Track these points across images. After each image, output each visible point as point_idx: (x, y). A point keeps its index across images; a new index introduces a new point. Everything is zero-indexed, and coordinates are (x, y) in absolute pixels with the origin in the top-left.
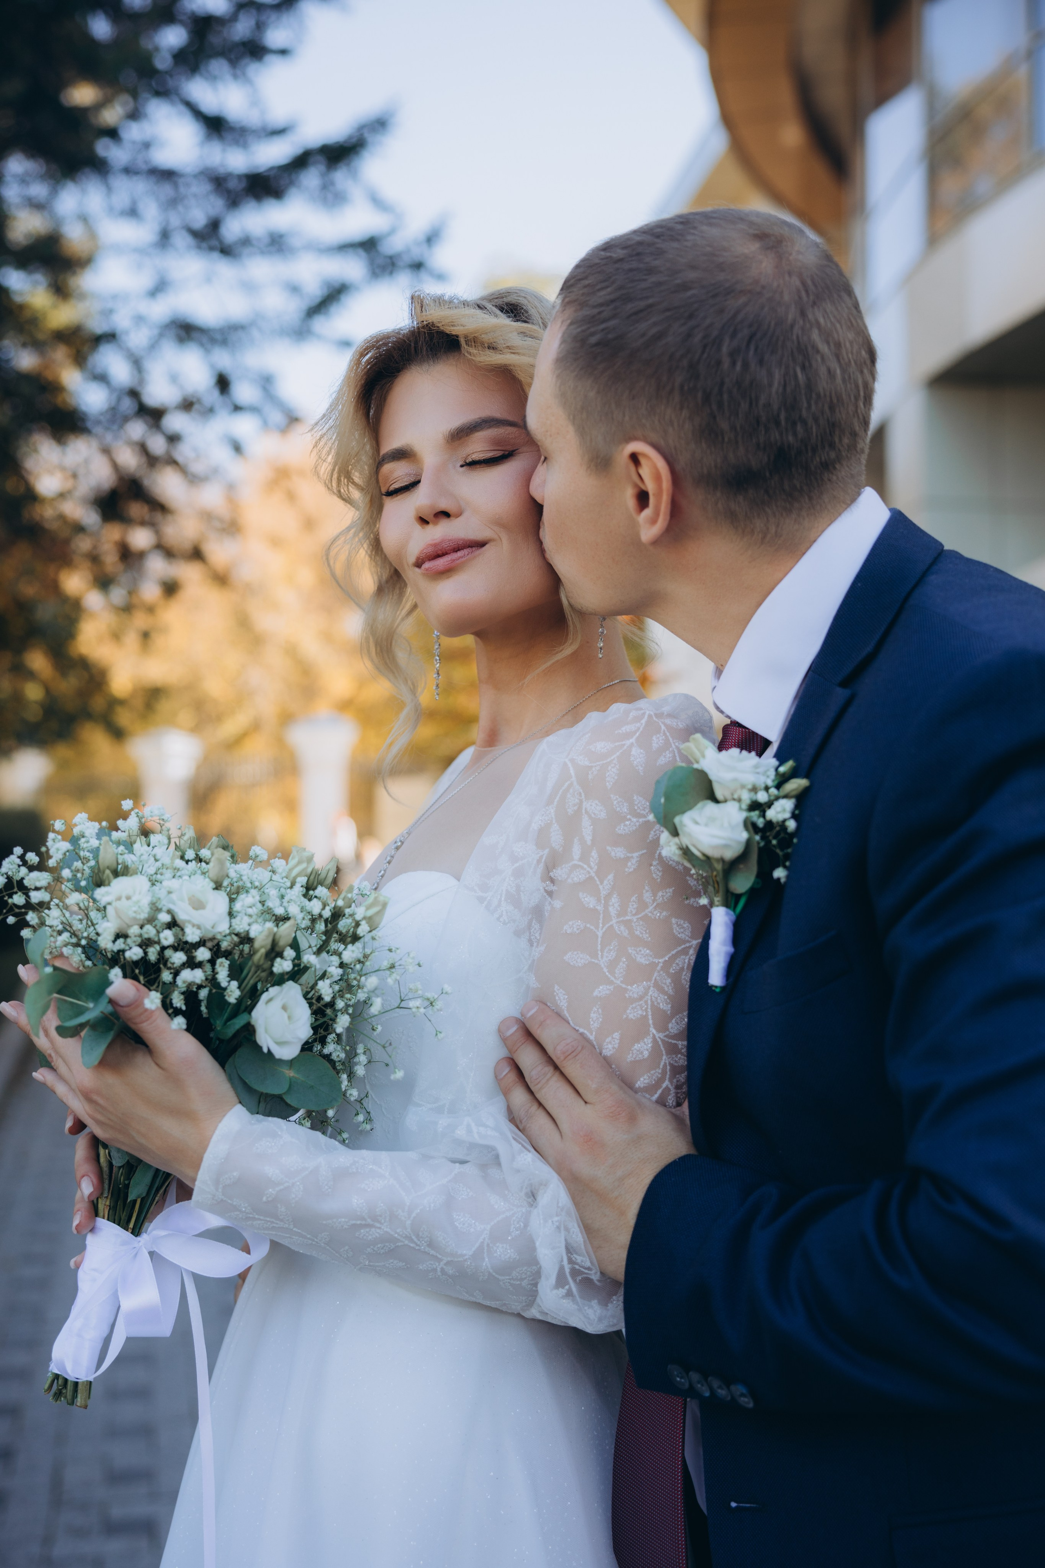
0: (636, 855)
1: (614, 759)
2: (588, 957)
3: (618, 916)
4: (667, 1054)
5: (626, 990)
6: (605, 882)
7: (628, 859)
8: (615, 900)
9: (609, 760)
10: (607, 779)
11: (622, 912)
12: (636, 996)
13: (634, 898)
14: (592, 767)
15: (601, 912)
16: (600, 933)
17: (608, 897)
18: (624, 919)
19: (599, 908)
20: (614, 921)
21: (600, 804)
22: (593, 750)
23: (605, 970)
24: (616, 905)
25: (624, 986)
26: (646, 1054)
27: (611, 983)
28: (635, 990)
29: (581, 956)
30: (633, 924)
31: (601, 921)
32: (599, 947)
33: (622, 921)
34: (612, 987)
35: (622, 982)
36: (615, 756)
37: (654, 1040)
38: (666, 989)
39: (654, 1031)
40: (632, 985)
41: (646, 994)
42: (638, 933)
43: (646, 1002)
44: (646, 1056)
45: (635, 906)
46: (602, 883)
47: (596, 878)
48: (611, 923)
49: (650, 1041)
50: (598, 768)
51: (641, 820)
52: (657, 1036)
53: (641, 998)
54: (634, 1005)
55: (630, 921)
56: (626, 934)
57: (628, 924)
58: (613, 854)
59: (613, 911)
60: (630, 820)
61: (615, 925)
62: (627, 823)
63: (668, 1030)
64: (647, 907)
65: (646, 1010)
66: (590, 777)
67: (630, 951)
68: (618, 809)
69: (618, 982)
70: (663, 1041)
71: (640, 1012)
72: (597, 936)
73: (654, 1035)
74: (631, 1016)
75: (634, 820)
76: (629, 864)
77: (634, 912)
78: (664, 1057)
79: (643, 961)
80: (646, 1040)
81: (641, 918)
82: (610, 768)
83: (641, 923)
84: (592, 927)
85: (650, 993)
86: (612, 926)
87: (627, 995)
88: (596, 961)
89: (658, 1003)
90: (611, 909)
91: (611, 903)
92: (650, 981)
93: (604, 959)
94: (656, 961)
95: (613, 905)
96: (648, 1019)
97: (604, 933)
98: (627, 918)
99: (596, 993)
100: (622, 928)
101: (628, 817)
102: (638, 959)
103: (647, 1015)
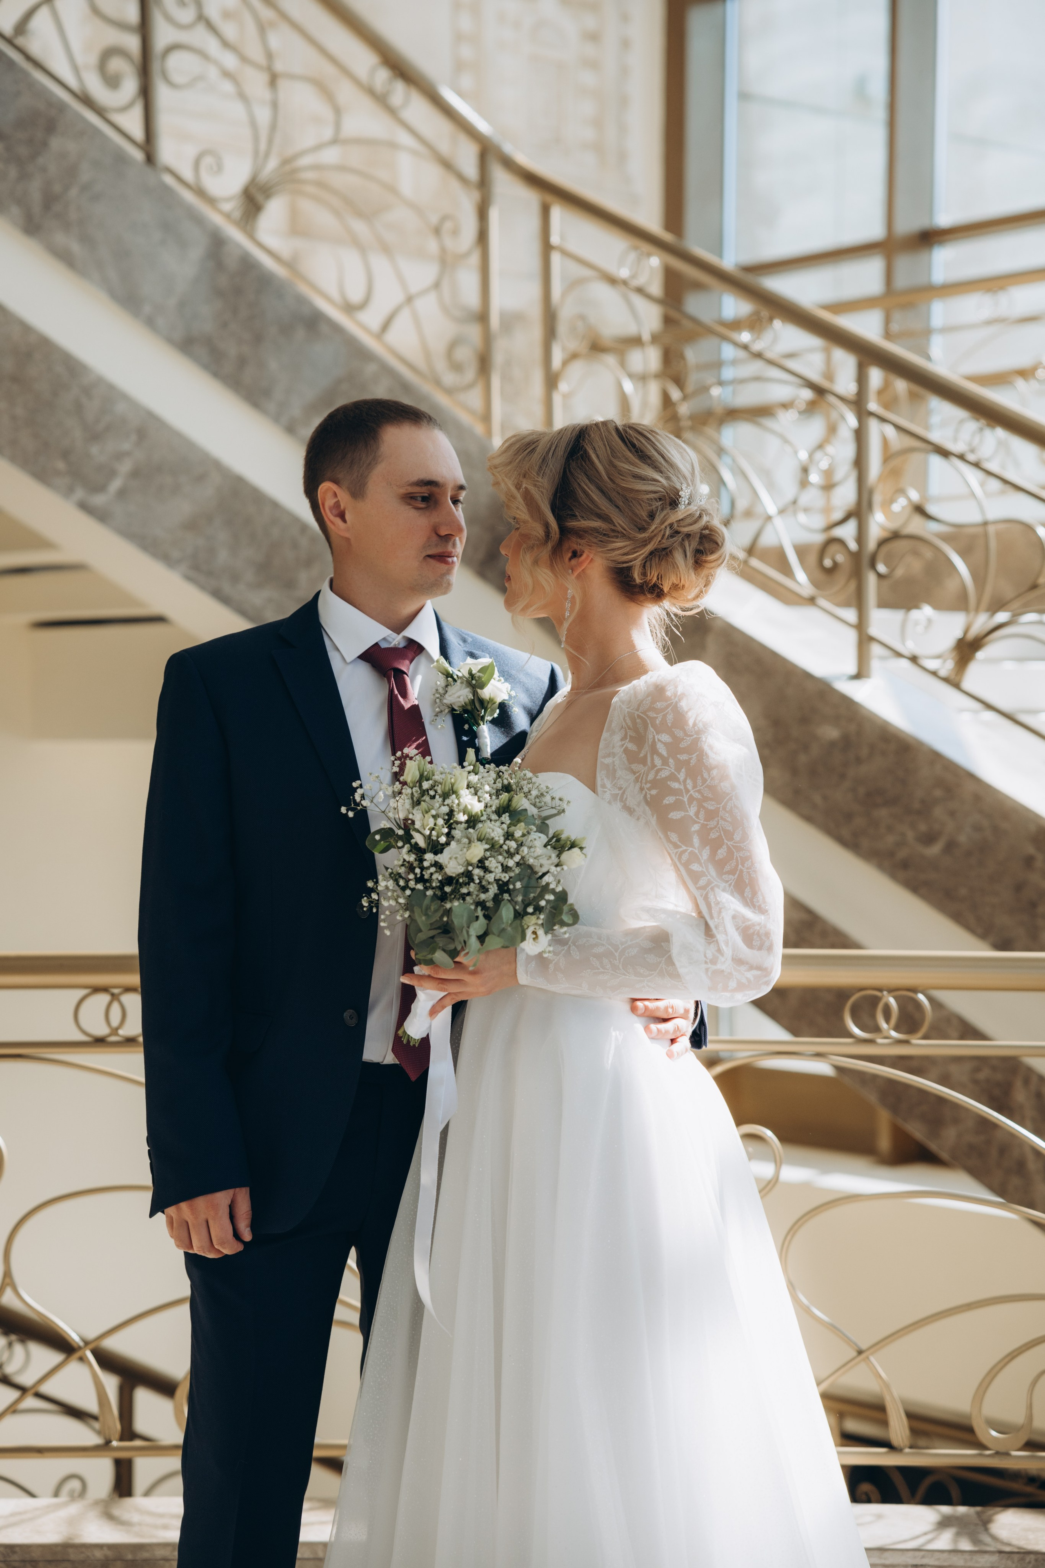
0: (693, 756)
1: (669, 711)
2: (683, 812)
3: (693, 789)
4: (737, 852)
5: (707, 825)
6: (681, 774)
7: (690, 759)
8: (689, 781)
9: (666, 711)
10: (668, 721)
11: (695, 786)
12: (712, 826)
13: (699, 778)
14: (657, 717)
15: (683, 789)
16: (686, 799)
17: (685, 781)
18: (697, 789)
19: (681, 787)
20: (692, 792)
21: (666, 735)
22: (656, 707)
23: (694, 817)
24: (690, 783)
25: (705, 823)
26: (725, 854)
27: (699, 823)
28: (712, 824)
29: (679, 813)
30: (702, 791)
31: (684, 793)
32: (687, 806)
33: (696, 791)
34: (700, 825)
35: (704, 821)
36: (669, 709)
37: (728, 847)
38: (727, 819)
39: (726, 841)
40: (709, 821)
41: (718, 824)
42: (705, 795)
43: (719, 828)
44: (725, 855)
45: (700, 781)
46: (679, 774)
47: (675, 773)
48: (690, 793)
49: (725, 847)
50: (661, 717)
51: (691, 738)
52: (729, 843)
53: (716, 827)
54: (713, 831)
55: (700, 790)
56: (699, 797)
57: (699, 791)
58: (681, 758)
59: (690, 787)
60: (686, 739)
61: (692, 793)
62: (684, 741)
63: (734, 839)
64: (707, 781)
65: (720, 833)
66: (658, 722)
67: (704, 805)
68: (678, 735)
69: (702, 822)
70: (732, 845)
71: (718, 834)
72: (684, 801)
73: (727, 844)
74: (713, 837)
75: (687, 738)
76: (692, 761)
77: (700, 785)
78: (735, 854)
79: (712, 808)
80: (723, 847)
81: (706, 787)
82: (668, 715)
83: (706, 789)
84: (681, 798)
85: (720, 823)
86: (691, 794)
87: (708, 827)
88: (688, 813)
89: (725, 827)
90: (688, 786)
91: (687, 783)
92: (718, 817)
93: (692, 811)
94: (719, 806)
95: (689, 784)
96: (722, 836)
97: (688, 799)
98: (698, 788)
99: (693, 829)
100: (697, 794)
101: (685, 738)
102: (709, 808)
103: (721, 834)
